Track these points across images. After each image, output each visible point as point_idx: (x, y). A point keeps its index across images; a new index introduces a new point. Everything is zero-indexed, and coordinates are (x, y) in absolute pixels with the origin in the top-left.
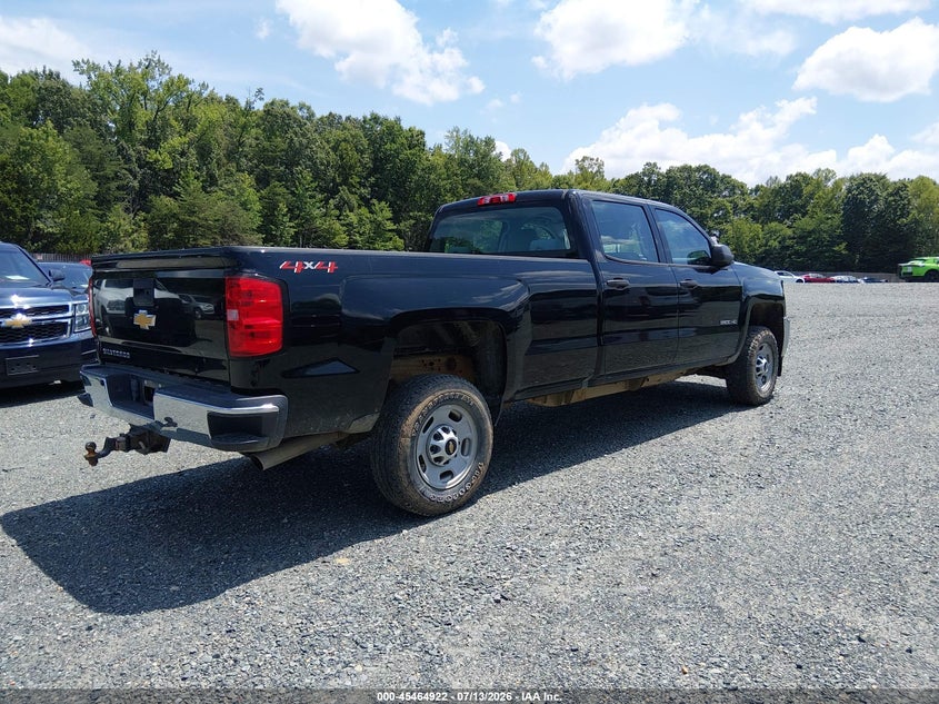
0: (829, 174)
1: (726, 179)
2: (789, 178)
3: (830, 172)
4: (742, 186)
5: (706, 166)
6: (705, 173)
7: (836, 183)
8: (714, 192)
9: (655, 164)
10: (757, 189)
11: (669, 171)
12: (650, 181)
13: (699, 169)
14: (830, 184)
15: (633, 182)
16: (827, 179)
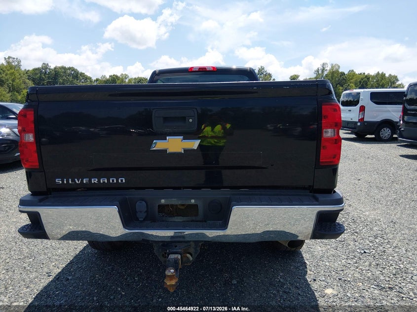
0: (126, 76)
1: (82, 74)
2: (110, 76)
3: (127, 75)
4: (90, 78)
5: (72, 68)
6: (72, 70)
7: (129, 80)
8: (77, 80)
9: (48, 64)
10: (97, 80)
11: (55, 68)
12: (46, 72)
13: (70, 68)
14: (127, 80)
15: (37, 72)
16: (126, 78)
